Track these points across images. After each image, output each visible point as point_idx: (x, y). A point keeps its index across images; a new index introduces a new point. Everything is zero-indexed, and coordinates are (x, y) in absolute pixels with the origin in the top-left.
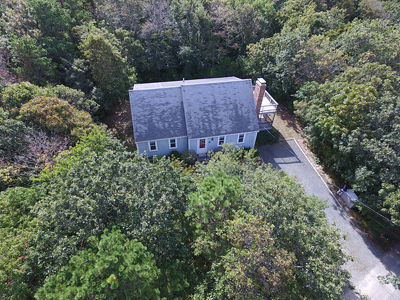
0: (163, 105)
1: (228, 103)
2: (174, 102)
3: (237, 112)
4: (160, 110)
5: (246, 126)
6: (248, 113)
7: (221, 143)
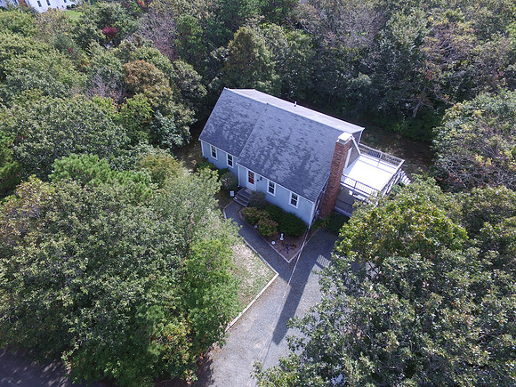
4: (236, 120)
5: (303, 187)
6: (317, 172)
7: (272, 190)
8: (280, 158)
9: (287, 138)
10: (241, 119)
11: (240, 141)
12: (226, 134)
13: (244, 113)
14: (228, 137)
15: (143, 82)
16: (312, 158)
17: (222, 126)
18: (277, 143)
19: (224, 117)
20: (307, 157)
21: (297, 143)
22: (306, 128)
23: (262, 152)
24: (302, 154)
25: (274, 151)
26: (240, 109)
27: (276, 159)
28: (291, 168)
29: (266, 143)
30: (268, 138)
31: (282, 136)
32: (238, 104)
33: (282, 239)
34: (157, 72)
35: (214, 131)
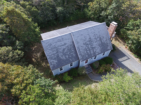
0: (63, 45)
1: (96, 37)
2: (69, 43)
3: (101, 42)
7: (95, 58)
16: (102, 38)
17: (58, 56)
21: (94, 37)
24: (98, 39)
25: (90, 46)
30: (84, 44)
31: (88, 39)
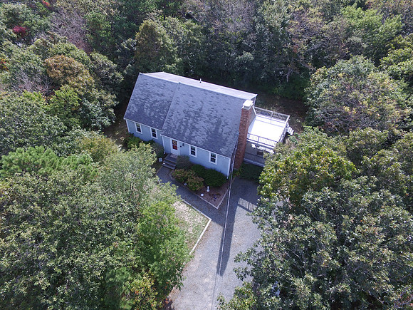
1: (213, 115)
2: (168, 96)
4: (154, 99)
5: (220, 147)
6: (229, 134)
7: (193, 153)
8: (197, 126)
9: (200, 110)
10: (158, 98)
11: (160, 116)
12: (147, 112)
13: (160, 93)
14: (150, 114)
15: (66, 75)
16: (223, 123)
17: (143, 105)
18: (192, 115)
19: (143, 97)
20: (219, 123)
21: (209, 113)
22: (215, 99)
23: (181, 123)
24: (214, 121)
25: (191, 121)
26: (156, 89)
27: (194, 127)
28: (207, 133)
29: (183, 115)
30: (184, 111)
31: (195, 108)
32: (153, 86)
33: (208, 191)
34: (77, 64)
35: (136, 110)
